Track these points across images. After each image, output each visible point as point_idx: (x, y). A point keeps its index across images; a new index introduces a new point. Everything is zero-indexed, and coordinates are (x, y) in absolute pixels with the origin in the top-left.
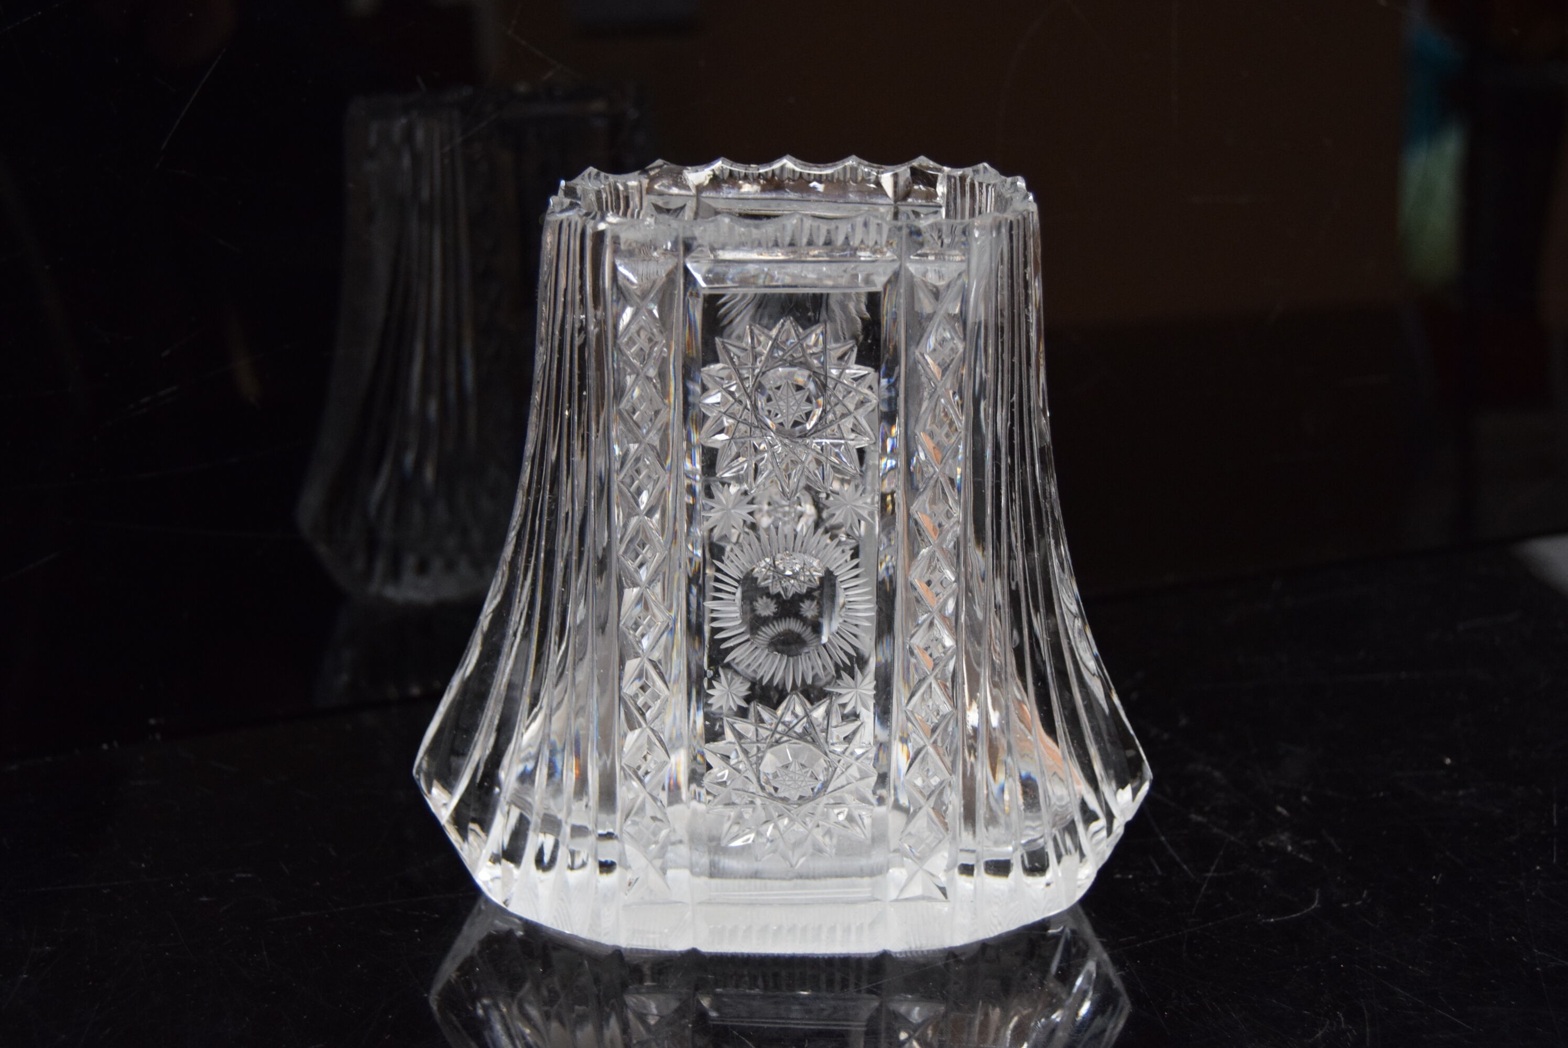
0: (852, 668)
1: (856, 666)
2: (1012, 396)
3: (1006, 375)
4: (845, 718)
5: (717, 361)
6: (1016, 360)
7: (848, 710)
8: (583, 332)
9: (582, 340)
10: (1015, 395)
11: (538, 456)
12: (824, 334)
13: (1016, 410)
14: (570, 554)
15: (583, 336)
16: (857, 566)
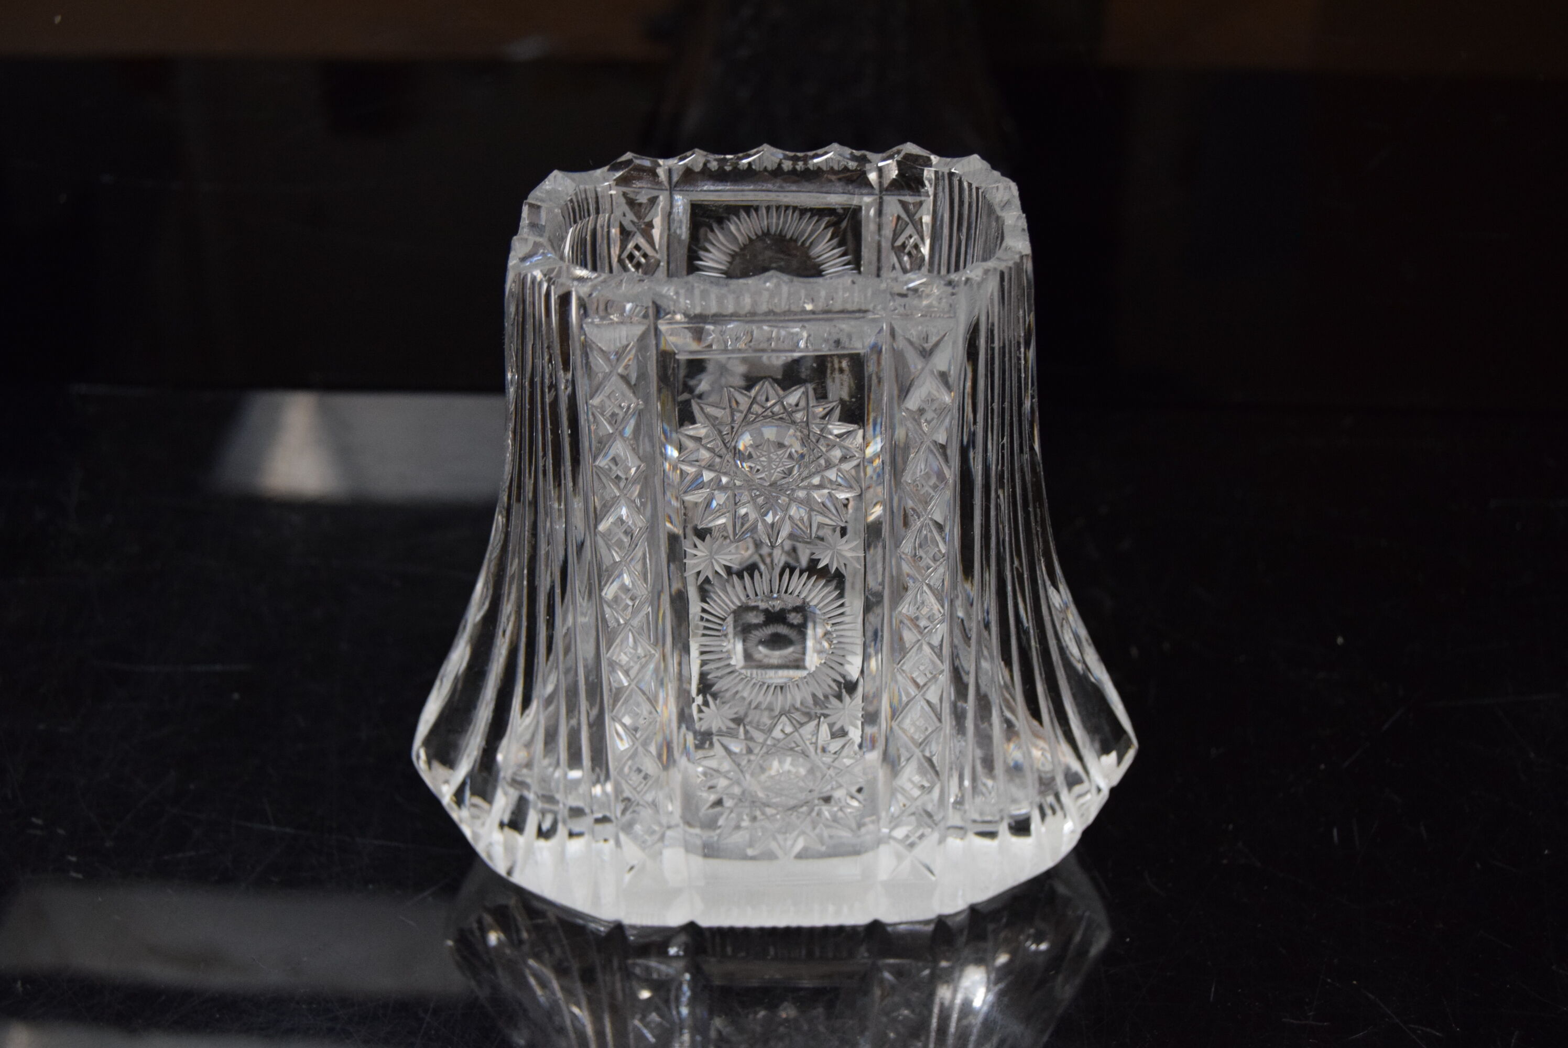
0: (841, 692)
1: (844, 691)
2: (1003, 439)
3: (995, 420)
4: (834, 736)
5: (693, 421)
6: (1006, 405)
7: (836, 728)
8: (553, 390)
9: (552, 398)
10: (1005, 438)
11: (515, 484)
12: (806, 393)
13: (1006, 452)
14: (552, 588)
15: (553, 393)
16: (842, 605)
